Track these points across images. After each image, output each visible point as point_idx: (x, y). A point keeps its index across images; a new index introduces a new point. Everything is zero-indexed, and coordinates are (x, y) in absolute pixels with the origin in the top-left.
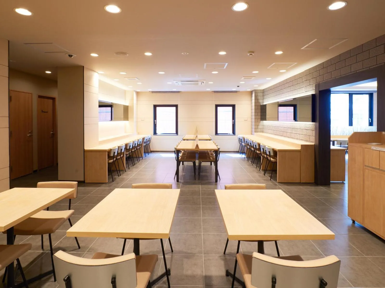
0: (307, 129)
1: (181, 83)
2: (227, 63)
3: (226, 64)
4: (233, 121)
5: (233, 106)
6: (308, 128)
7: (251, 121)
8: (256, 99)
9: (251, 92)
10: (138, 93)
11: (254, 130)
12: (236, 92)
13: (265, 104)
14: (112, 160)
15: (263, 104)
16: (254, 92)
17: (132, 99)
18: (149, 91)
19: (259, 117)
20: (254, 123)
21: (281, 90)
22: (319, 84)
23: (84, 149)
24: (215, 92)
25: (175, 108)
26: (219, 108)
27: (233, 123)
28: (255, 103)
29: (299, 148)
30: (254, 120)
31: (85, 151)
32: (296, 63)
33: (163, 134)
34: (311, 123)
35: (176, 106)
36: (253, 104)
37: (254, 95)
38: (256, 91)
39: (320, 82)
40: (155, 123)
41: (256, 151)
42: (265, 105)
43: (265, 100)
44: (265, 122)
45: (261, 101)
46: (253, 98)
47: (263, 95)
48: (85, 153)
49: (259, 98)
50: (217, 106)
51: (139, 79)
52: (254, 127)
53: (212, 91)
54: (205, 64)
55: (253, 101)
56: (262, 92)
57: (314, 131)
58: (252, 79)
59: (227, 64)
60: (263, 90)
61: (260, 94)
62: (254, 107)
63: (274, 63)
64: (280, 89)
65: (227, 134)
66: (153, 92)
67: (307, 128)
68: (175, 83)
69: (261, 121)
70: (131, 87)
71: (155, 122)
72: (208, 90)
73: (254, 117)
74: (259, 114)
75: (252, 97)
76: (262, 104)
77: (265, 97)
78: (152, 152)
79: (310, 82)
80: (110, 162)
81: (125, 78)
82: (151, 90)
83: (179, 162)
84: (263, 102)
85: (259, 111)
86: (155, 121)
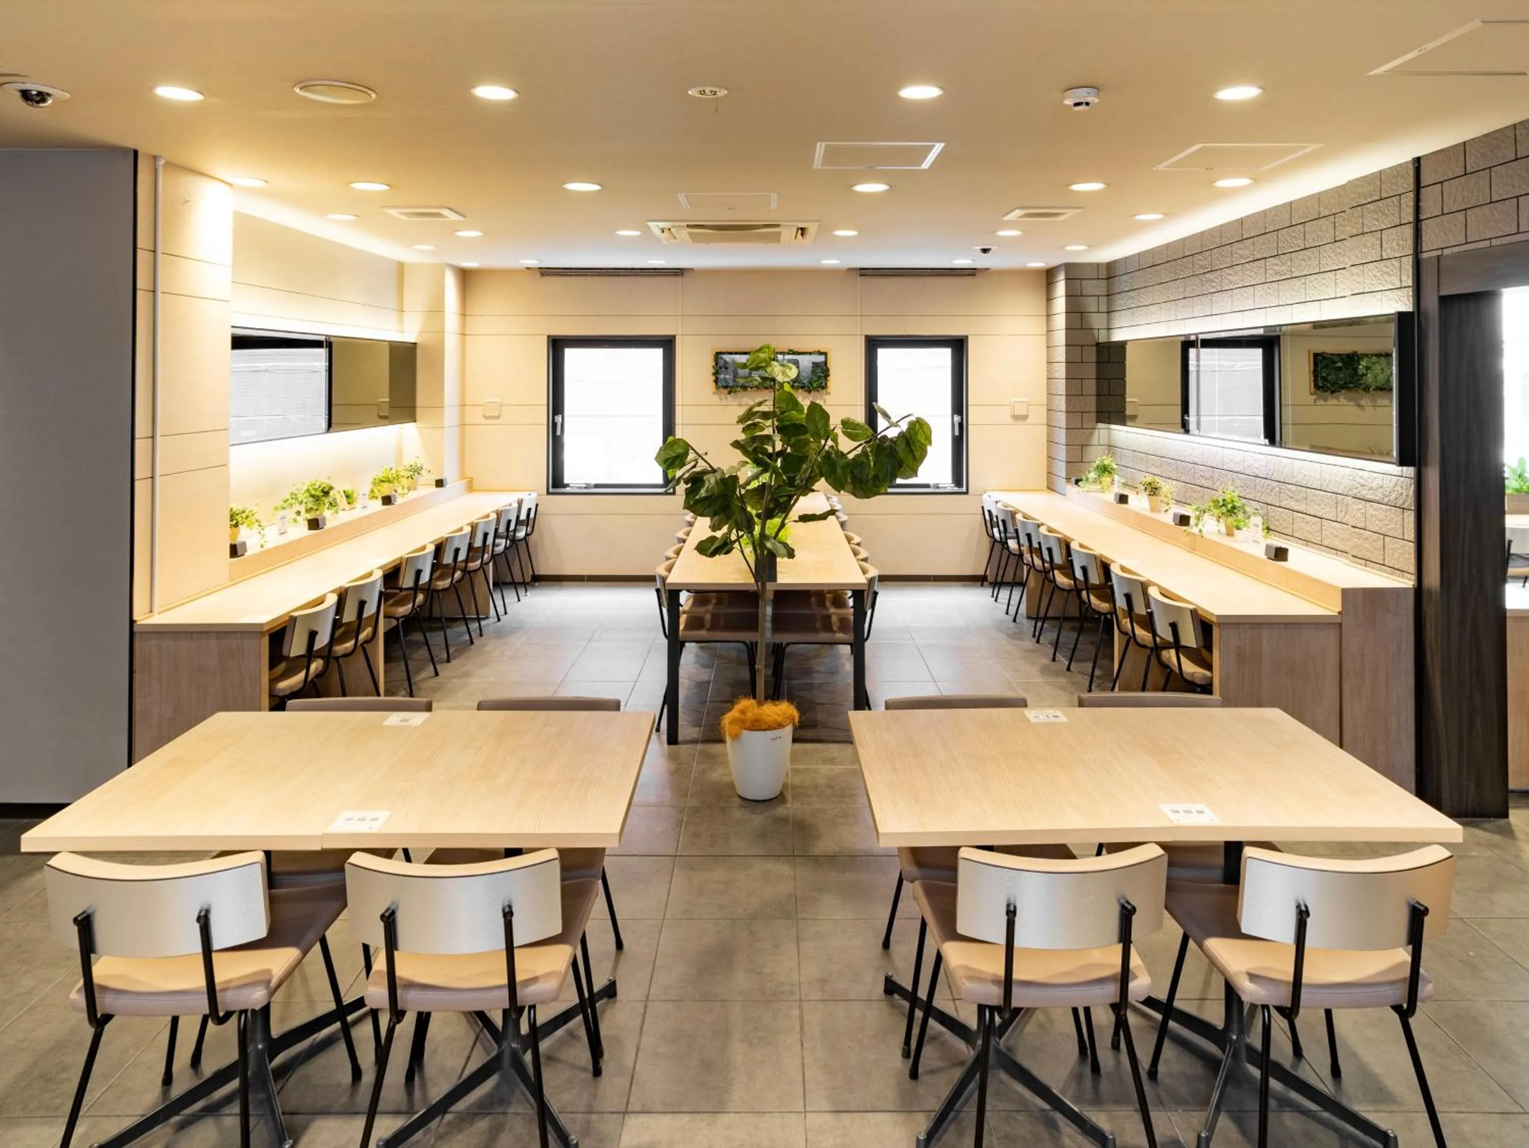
0: (1369, 497)
1: (689, 234)
2: (940, 141)
3: (934, 146)
4: (957, 418)
5: (958, 346)
6: (1371, 489)
7: (1048, 419)
8: (1076, 311)
9: (1049, 275)
10: (466, 277)
11: (1061, 469)
12: (971, 272)
13: (1118, 336)
14: (301, 676)
15: (1109, 336)
16: (1061, 277)
17: (436, 310)
18: (528, 268)
19: (1091, 403)
20: (1061, 436)
21: (1208, 276)
22: (1438, 257)
23: (132, 622)
24: (861, 275)
25: (657, 354)
26: (883, 354)
27: (957, 433)
28: (1067, 329)
29: (1331, 608)
30: (1061, 419)
31: (135, 629)
32: (1315, 147)
33: (597, 486)
34: (1395, 469)
35: (667, 344)
36: (1060, 337)
37: (1060, 289)
38: (1074, 273)
39: (1446, 252)
40: (558, 433)
41: (1084, 593)
42: (1122, 345)
43: (1119, 320)
44: (1121, 433)
45: (1097, 321)
46: (1060, 304)
47: (1108, 291)
48: (137, 643)
49: (1091, 304)
50: (873, 344)
51: (464, 216)
52: (1061, 453)
53: (850, 270)
54: (820, 148)
55: (1060, 321)
56: (1103, 274)
57: (1407, 513)
58: (1061, 218)
59: (938, 147)
60: (1110, 266)
61: (1093, 288)
62: (1060, 354)
63: (1198, 146)
64: (1202, 267)
65: (928, 486)
66: (546, 272)
67: (1364, 493)
68: (657, 232)
69: (1100, 425)
70: (429, 248)
71: (554, 425)
72: (831, 262)
73: (1061, 403)
74: (1091, 387)
75: (1049, 299)
76: (1102, 339)
77: (1120, 302)
78: (539, 580)
79: (1385, 246)
80: (284, 689)
81: (383, 207)
82: (533, 263)
83: (679, 644)
84: (1109, 329)
85: (1091, 370)
86: (558, 419)
